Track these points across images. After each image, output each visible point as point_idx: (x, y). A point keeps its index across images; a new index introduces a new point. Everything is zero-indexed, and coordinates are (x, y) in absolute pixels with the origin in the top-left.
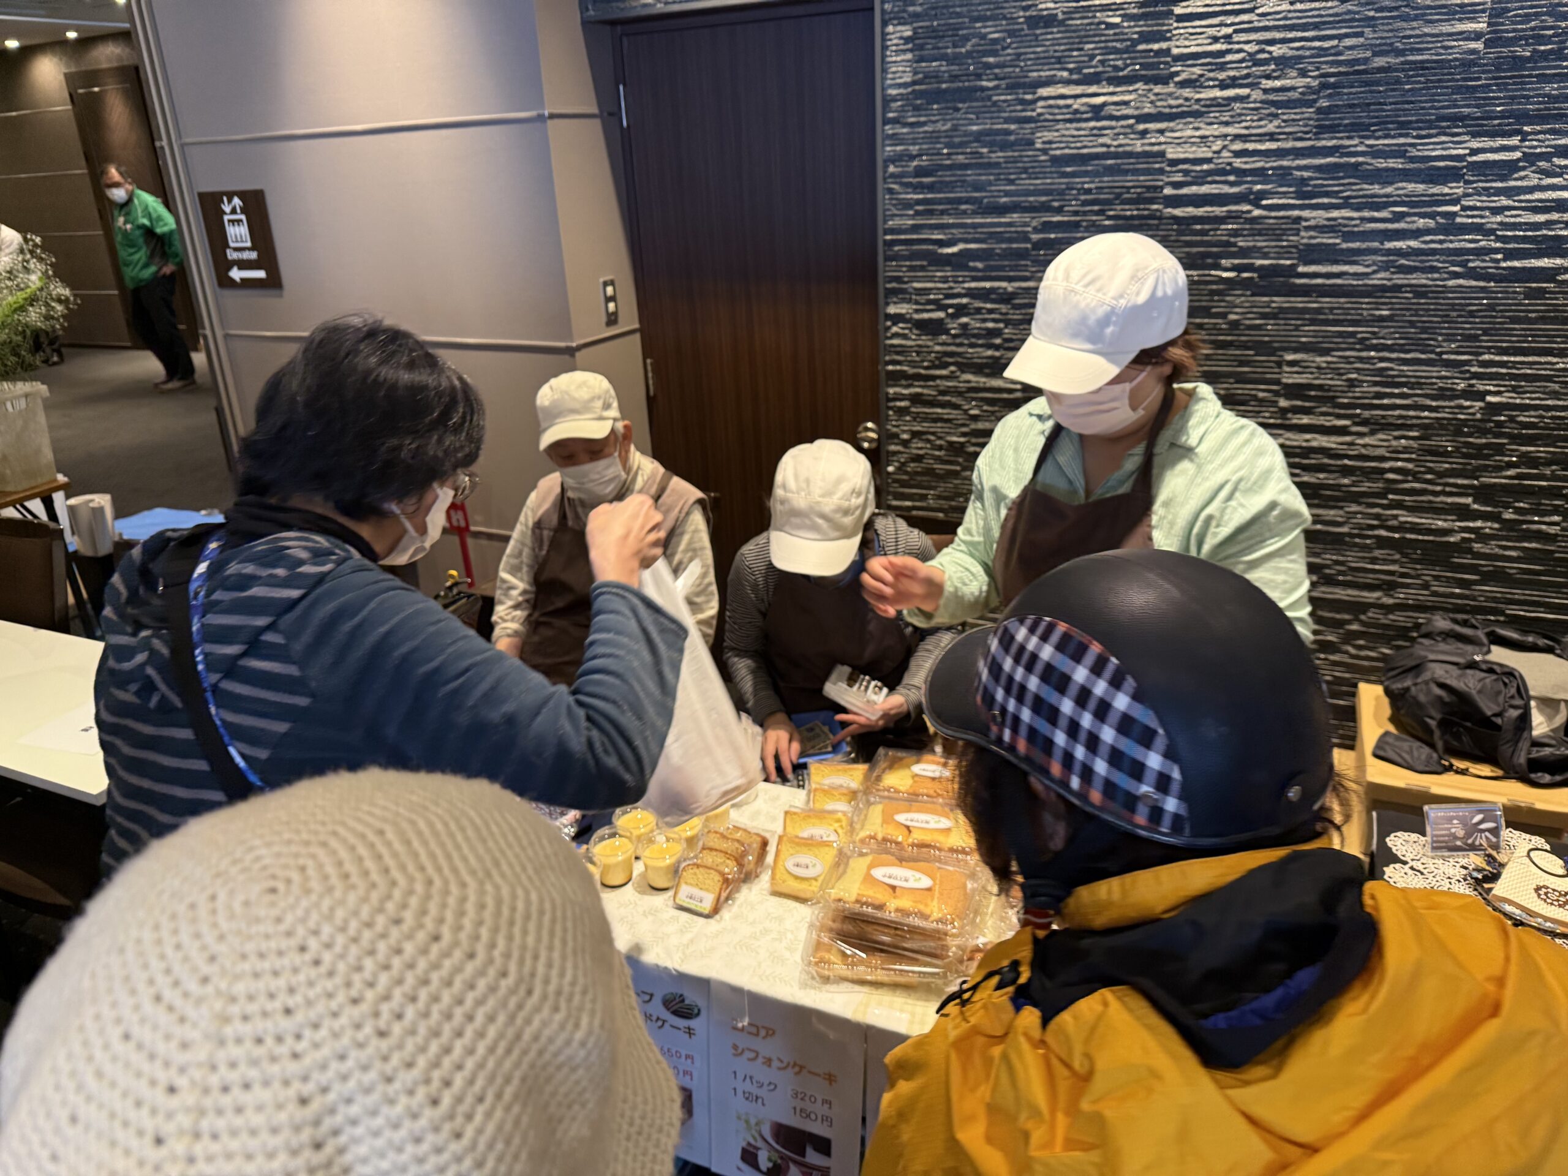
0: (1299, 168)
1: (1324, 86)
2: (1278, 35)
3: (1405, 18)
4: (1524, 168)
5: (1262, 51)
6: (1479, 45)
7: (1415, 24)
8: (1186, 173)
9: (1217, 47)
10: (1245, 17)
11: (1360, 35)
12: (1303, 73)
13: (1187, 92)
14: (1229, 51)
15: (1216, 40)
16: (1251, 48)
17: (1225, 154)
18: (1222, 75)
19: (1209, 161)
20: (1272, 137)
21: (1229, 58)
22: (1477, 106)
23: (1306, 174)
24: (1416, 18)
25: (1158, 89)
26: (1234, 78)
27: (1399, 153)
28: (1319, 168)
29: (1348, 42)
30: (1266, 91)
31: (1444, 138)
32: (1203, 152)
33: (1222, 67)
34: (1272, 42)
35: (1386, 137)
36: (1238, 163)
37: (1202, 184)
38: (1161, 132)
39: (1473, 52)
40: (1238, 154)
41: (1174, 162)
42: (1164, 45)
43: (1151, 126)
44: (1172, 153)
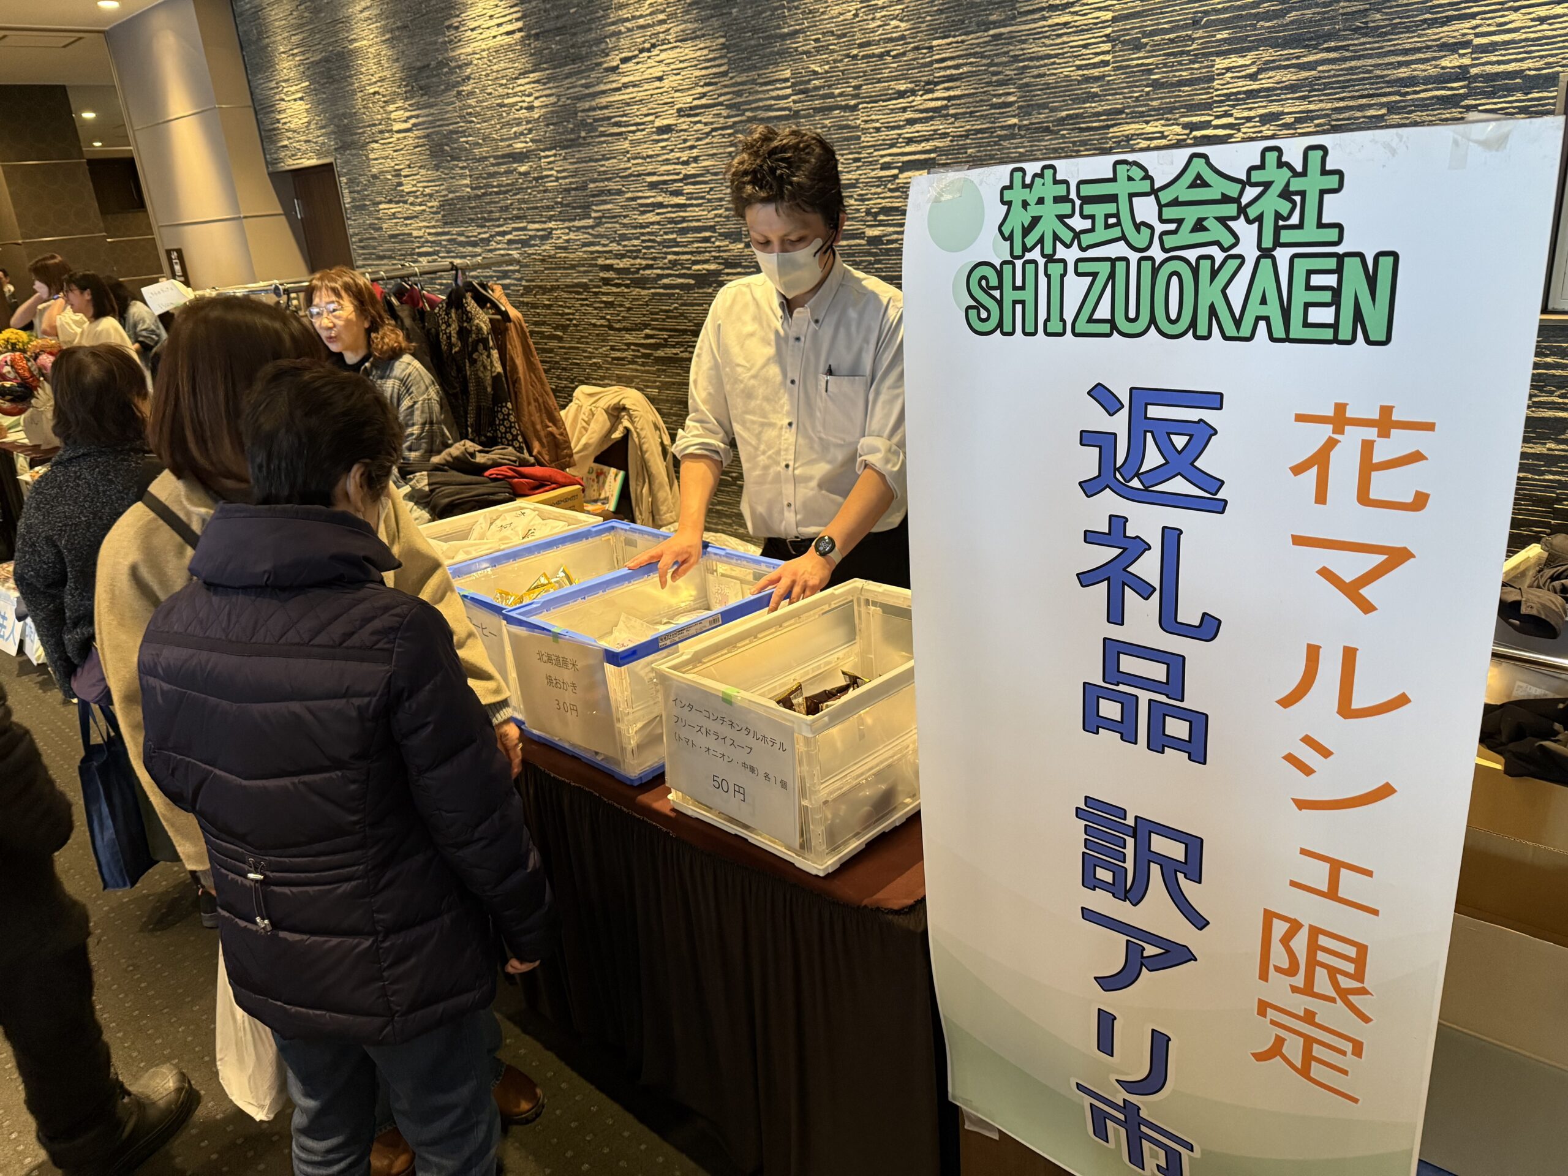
2: (426, 184)
3: (451, 178)
5: (424, 190)
6: (470, 190)
8: (418, 242)
9: (414, 189)
10: (418, 177)
11: (443, 185)
12: (435, 200)
13: (412, 208)
15: (413, 186)
16: (422, 189)
17: (426, 234)
18: (418, 201)
21: (417, 194)
22: (475, 214)
24: (453, 178)
25: (405, 206)
30: (429, 207)
31: (471, 228)
33: (417, 197)
35: (459, 227)
39: (469, 192)
42: (402, 188)
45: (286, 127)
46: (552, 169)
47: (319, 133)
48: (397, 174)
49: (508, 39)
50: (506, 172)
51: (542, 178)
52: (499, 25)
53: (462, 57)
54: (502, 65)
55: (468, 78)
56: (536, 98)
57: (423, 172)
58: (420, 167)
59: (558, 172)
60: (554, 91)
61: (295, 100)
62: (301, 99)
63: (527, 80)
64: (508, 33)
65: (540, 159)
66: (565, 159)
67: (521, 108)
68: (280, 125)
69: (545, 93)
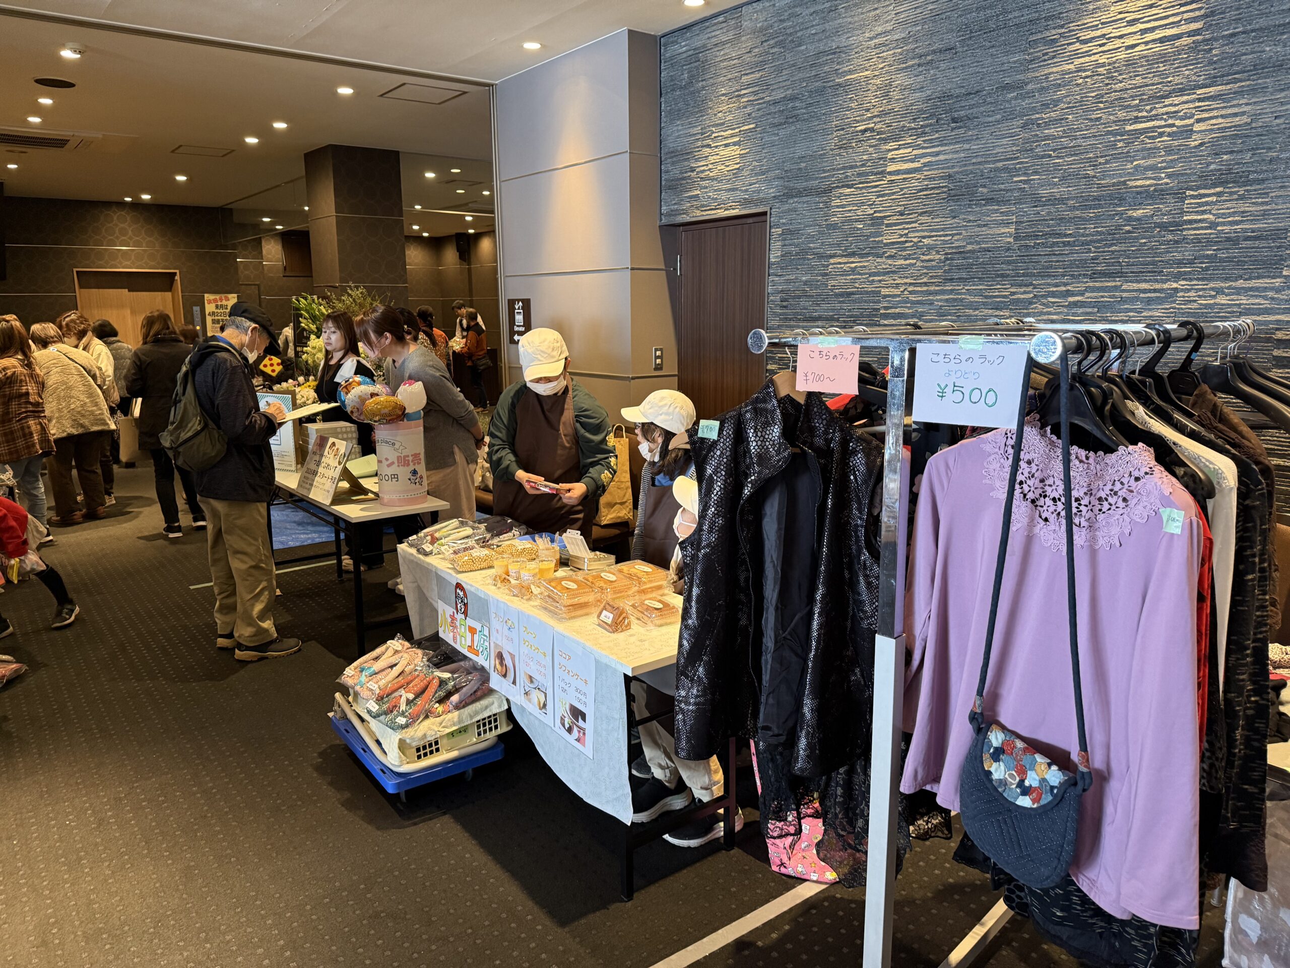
0: (937, 300)
1: (947, 259)
2: (926, 234)
3: (979, 226)
4: (1036, 303)
5: (920, 241)
6: (1011, 240)
7: (984, 229)
8: (889, 302)
9: (903, 239)
10: (913, 225)
11: (960, 234)
12: (938, 252)
13: (890, 262)
14: (906, 242)
15: (901, 236)
16: (915, 240)
17: (906, 293)
18: (904, 253)
19: (899, 296)
20: (925, 284)
21: (907, 245)
22: (1013, 270)
23: (940, 304)
24: (984, 226)
25: (879, 260)
26: (910, 255)
27: (980, 293)
28: (947, 300)
29: (956, 238)
30: (923, 261)
31: (999, 287)
32: (896, 292)
33: (905, 249)
34: (924, 237)
35: (974, 285)
36: (912, 298)
37: (896, 308)
38: (880, 281)
39: (1009, 243)
40: (911, 293)
41: (885, 296)
42: (880, 239)
43: (876, 278)
44: (884, 291)
45: (702, 175)
46: (1203, 212)
47: (753, 180)
48: (876, 221)
49: (1157, 48)
50: (1097, 217)
51: (1177, 224)
52: (1144, 31)
53: (1052, 78)
54: (1138, 81)
55: (1056, 103)
56: (1199, 121)
57: (924, 219)
58: (921, 214)
59: (1218, 216)
60: (1246, 109)
61: (726, 145)
62: (735, 144)
63: (1185, 98)
64: (1161, 40)
65: (1182, 200)
66: (1242, 198)
67: (1161, 135)
68: (693, 174)
69: (1223, 112)
